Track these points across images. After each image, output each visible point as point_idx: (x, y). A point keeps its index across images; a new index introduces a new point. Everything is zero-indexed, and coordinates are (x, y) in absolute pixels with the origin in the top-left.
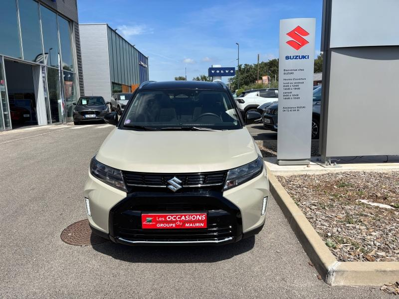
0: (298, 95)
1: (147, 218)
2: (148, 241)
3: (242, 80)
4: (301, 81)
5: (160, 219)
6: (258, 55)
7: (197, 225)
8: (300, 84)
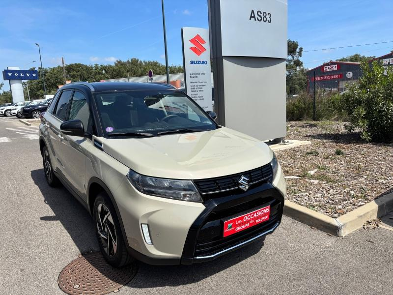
0: (202, 97)
1: (229, 225)
2: (225, 249)
3: (38, 84)
4: (204, 84)
5: (239, 222)
6: (62, 58)
7: (264, 218)
8: (203, 87)
